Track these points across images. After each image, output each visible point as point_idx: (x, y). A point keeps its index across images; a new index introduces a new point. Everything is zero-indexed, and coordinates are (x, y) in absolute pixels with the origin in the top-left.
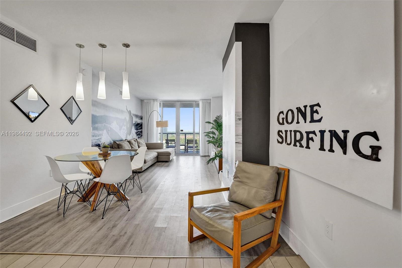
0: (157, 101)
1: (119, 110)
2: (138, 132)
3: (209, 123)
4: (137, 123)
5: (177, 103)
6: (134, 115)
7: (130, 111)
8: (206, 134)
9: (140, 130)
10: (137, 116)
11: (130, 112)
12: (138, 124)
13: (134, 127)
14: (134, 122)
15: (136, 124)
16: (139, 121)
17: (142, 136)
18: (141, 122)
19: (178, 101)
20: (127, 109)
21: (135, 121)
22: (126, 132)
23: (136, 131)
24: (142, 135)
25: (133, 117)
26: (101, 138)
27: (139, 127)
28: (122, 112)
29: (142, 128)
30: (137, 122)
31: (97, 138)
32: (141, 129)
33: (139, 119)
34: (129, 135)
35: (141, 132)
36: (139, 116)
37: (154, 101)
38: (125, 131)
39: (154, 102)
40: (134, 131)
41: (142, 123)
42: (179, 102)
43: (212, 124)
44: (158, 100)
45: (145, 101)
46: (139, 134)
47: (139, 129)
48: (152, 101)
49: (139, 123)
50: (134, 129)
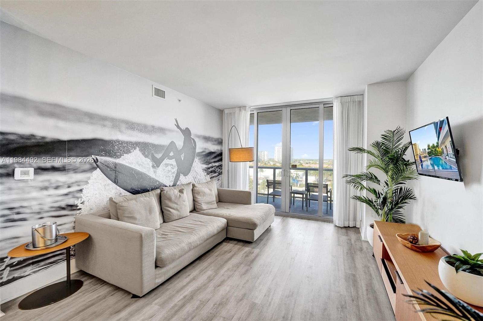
0: (245, 110)
1: (153, 127)
2: (212, 167)
3: (360, 150)
4: (207, 151)
5: (284, 110)
6: (199, 137)
7: (187, 129)
8: (349, 179)
9: (217, 164)
10: (207, 139)
11: (187, 132)
12: (211, 153)
13: (199, 159)
14: (198, 150)
15: (204, 153)
16: (214, 148)
17: (220, 174)
18: (218, 150)
19: (286, 106)
20: (178, 126)
21: (203, 148)
22: (176, 168)
23: (205, 166)
24: (222, 172)
25: (197, 140)
26: (81, 190)
27: (215, 157)
28: (162, 130)
29: (221, 160)
30: (209, 150)
31: (65, 191)
32: (220, 163)
33: (214, 144)
34: (186, 174)
35: (220, 166)
36: (213, 138)
37: (240, 110)
38: (173, 168)
39: (241, 112)
40: (198, 167)
41: (222, 150)
42: (289, 109)
43: (369, 152)
44: (247, 108)
45: (226, 111)
46: (214, 172)
47: (215, 162)
48: (237, 110)
49: (213, 151)
50: (199, 164)
